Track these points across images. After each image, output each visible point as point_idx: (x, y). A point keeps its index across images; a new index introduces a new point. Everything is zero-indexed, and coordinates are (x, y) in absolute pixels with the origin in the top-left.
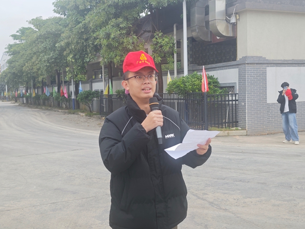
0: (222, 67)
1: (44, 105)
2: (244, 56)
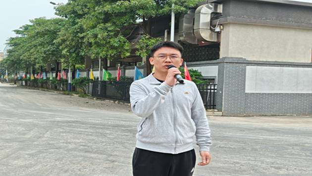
0: (206, 64)
1: (42, 87)
2: (224, 56)
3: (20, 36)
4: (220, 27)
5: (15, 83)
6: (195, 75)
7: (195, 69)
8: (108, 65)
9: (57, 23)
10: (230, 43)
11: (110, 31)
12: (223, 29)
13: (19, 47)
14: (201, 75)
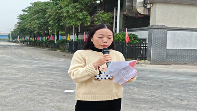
0: (140, 30)
1: (39, 46)
2: (152, 24)
3: (26, 13)
4: (150, 5)
5: (24, 44)
6: (133, 37)
7: (133, 33)
8: (79, 31)
9: (47, 5)
10: (157, 15)
11: (77, 8)
12: (152, 6)
13: (25, 20)
14: (137, 37)
